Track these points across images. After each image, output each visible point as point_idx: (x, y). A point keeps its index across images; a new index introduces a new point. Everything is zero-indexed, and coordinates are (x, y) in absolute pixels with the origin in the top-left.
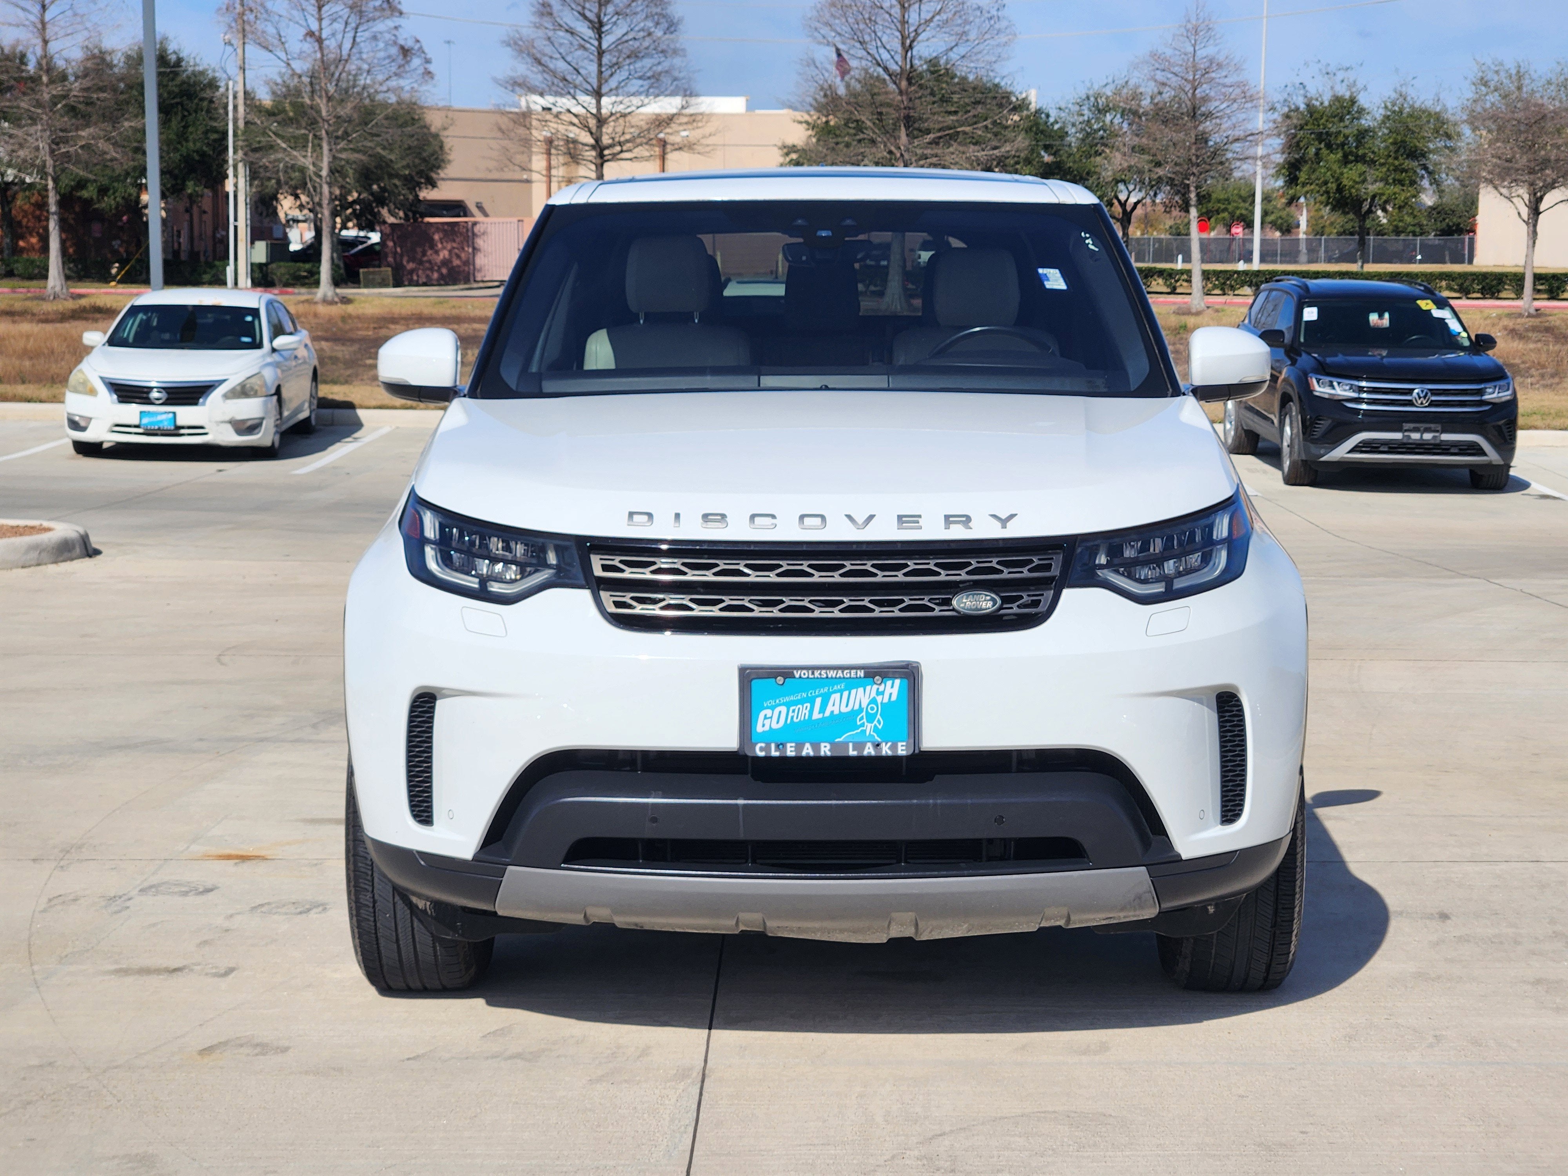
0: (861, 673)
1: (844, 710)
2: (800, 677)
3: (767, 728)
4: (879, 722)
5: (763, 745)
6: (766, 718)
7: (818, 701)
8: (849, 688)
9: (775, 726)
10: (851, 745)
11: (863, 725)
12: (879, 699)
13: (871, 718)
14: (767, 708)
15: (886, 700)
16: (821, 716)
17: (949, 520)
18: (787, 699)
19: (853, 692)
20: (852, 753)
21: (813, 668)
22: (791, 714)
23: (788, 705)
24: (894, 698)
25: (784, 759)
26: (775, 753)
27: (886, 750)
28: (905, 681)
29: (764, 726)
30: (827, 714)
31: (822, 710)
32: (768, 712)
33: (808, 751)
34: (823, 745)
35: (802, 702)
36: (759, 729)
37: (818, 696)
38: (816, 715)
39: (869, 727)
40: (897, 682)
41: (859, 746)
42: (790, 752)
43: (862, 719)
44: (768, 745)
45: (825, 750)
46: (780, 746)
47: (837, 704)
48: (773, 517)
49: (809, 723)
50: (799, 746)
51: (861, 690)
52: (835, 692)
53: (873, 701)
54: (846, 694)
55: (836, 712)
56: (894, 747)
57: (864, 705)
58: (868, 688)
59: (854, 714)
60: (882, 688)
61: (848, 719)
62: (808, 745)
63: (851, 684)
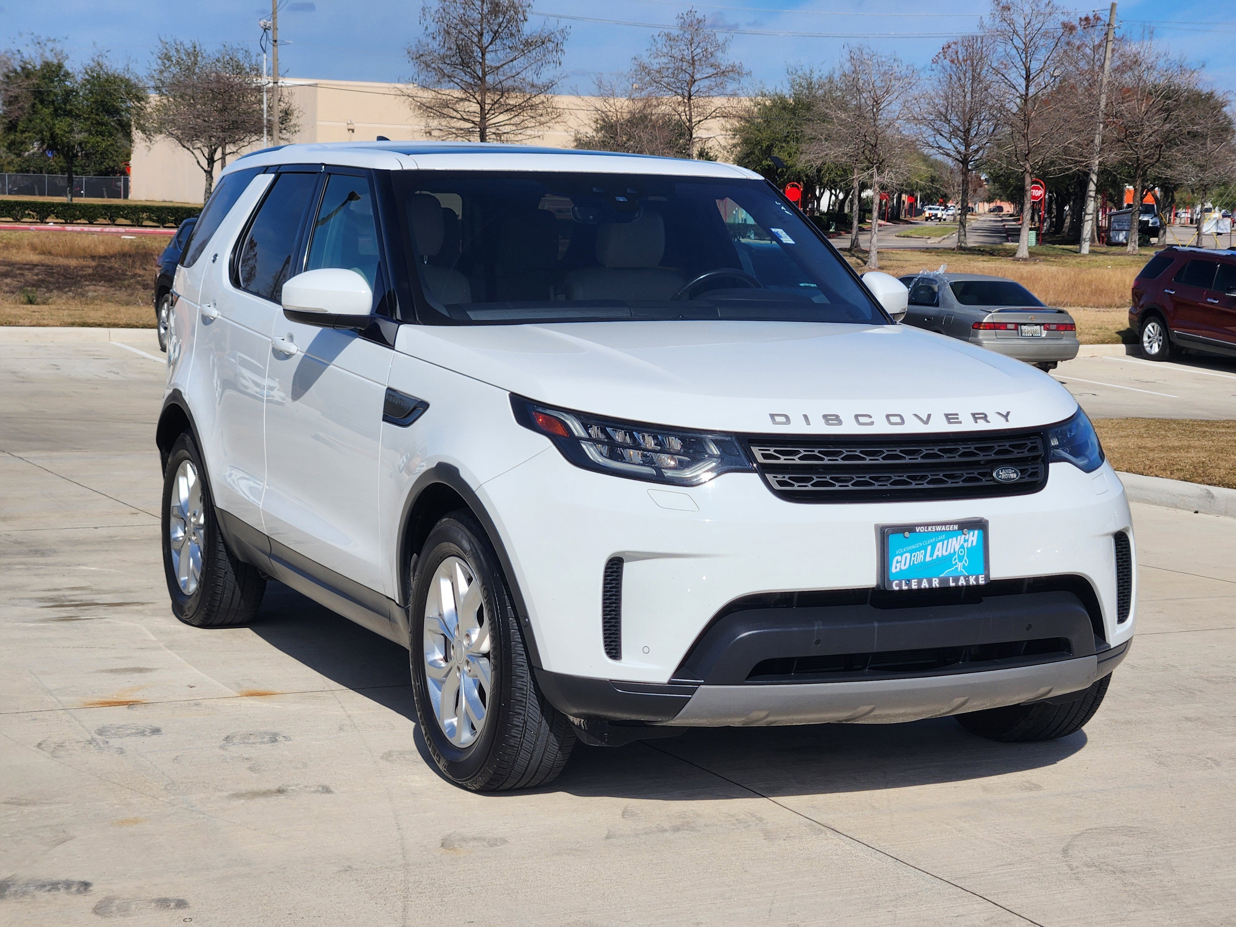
0: (956, 527)
1: (945, 554)
2: (920, 532)
3: (898, 569)
4: (966, 561)
5: (897, 582)
6: (897, 562)
7: (929, 548)
8: (947, 538)
9: (903, 568)
10: (951, 579)
11: (956, 564)
12: (965, 545)
13: (961, 559)
14: (898, 555)
15: (970, 546)
16: (931, 559)
17: (975, 417)
18: (910, 548)
19: (950, 540)
20: (952, 584)
21: (927, 525)
22: (913, 559)
23: (911, 552)
24: (974, 544)
25: (910, 591)
26: (905, 588)
27: (972, 582)
28: (981, 531)
29: (896, 567)
30: (935, 557)
31: (931, 556)
32: (899, 558)
33: (925, 585)
34: (934, 579)
35: (919, 549)
36: (893, 570)
37: (929, 545)
38: (928, 559)
39: (960, 565)
40: (976, 532)
41: (956, 579)
42: (914, 586)
43: (955, 559)
44: (901, 582)
45: (936, 583)
46: (908, 583)
47: (941, 551)
48: (870, 417)
49: (924, 565)
50: (920, 582)
51: (955, 539)
52: (939, 541)
53: (962, 547)
54: (946, 542)
55: (940, 556)
56: (977, 579)
57: (957, 550)
58: (959, 537)
59: (951, 556)
60: (967, 537)
61: (946, 561)
62: (925, 580)
63: (949, 535)
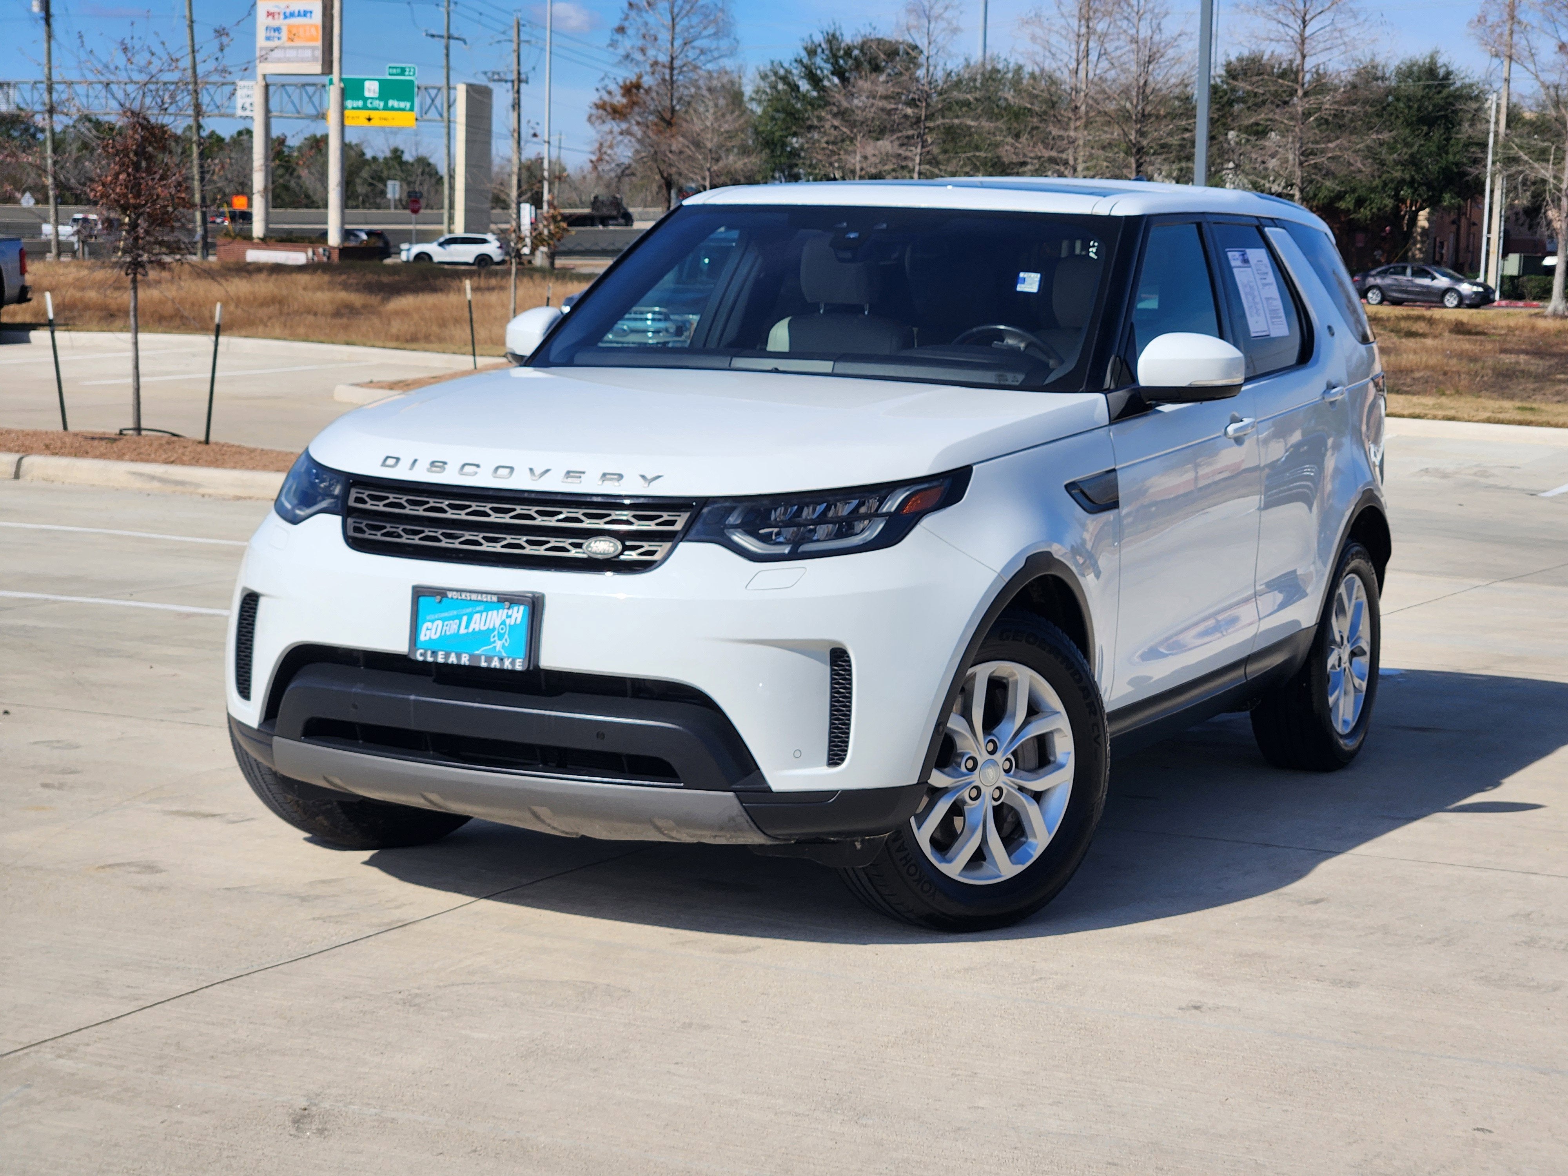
0: (495, 598)
1: (483, 628)
2: (452, 598)
3: (427, 638)
4: (506, 640)
5: (423, 651)
6: (427, 629)
7: (465, 619)
8: (487, 610)
9: (434, 637)
10: (483, 658)
11: (494, 642)
12: (508, 621)
13: (501, 636)
14: (429, 621)
15: (512, 623)
16: (466, 631)
17: (607, 476)
18: (442, 615)
19: (490, 613)
20: (484, 664)
21: (461, 591)
22: (445, 628)
23: (444, 620)
24: (518, 621)
25: (435, 664)
26: (430, 659)
27: (507, 665)
28: (532, 609)
29: (425, 635)
30: (470, 630)
31: (467, 627)
32: (429, 624)
33: (452, 659)
34: (464, 655)
35: (452, 618)
36: (422, 637)
37: (464, 615)
38: (463, 631)
39: (499, 644)
40: (522, 608)
41: (489, 659)
42: (441, 660)
43: (494, 636)
44: (426, 652)
45: (465, 660)
46: (434, 653)
47: (479, 623)
48: (478, 466)
49: (456, 636)
50: (447, 655)
51: (495, 612)
52: (477, 612)
53: (503, 623)
54: (484, 614)
55: (477, 629)
56: (513, 663)
57: (497, 626)
58: (500, 611)
59: (490, 631)
60: (510, 612)
61: (485, 636)
62: (453, 655)
63: (489, 607)
